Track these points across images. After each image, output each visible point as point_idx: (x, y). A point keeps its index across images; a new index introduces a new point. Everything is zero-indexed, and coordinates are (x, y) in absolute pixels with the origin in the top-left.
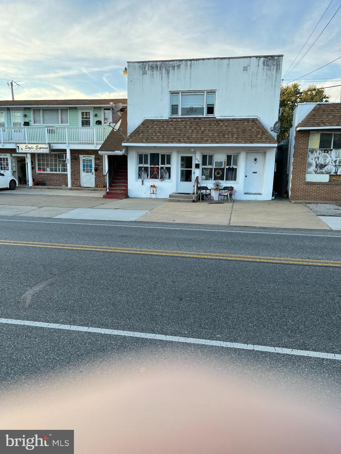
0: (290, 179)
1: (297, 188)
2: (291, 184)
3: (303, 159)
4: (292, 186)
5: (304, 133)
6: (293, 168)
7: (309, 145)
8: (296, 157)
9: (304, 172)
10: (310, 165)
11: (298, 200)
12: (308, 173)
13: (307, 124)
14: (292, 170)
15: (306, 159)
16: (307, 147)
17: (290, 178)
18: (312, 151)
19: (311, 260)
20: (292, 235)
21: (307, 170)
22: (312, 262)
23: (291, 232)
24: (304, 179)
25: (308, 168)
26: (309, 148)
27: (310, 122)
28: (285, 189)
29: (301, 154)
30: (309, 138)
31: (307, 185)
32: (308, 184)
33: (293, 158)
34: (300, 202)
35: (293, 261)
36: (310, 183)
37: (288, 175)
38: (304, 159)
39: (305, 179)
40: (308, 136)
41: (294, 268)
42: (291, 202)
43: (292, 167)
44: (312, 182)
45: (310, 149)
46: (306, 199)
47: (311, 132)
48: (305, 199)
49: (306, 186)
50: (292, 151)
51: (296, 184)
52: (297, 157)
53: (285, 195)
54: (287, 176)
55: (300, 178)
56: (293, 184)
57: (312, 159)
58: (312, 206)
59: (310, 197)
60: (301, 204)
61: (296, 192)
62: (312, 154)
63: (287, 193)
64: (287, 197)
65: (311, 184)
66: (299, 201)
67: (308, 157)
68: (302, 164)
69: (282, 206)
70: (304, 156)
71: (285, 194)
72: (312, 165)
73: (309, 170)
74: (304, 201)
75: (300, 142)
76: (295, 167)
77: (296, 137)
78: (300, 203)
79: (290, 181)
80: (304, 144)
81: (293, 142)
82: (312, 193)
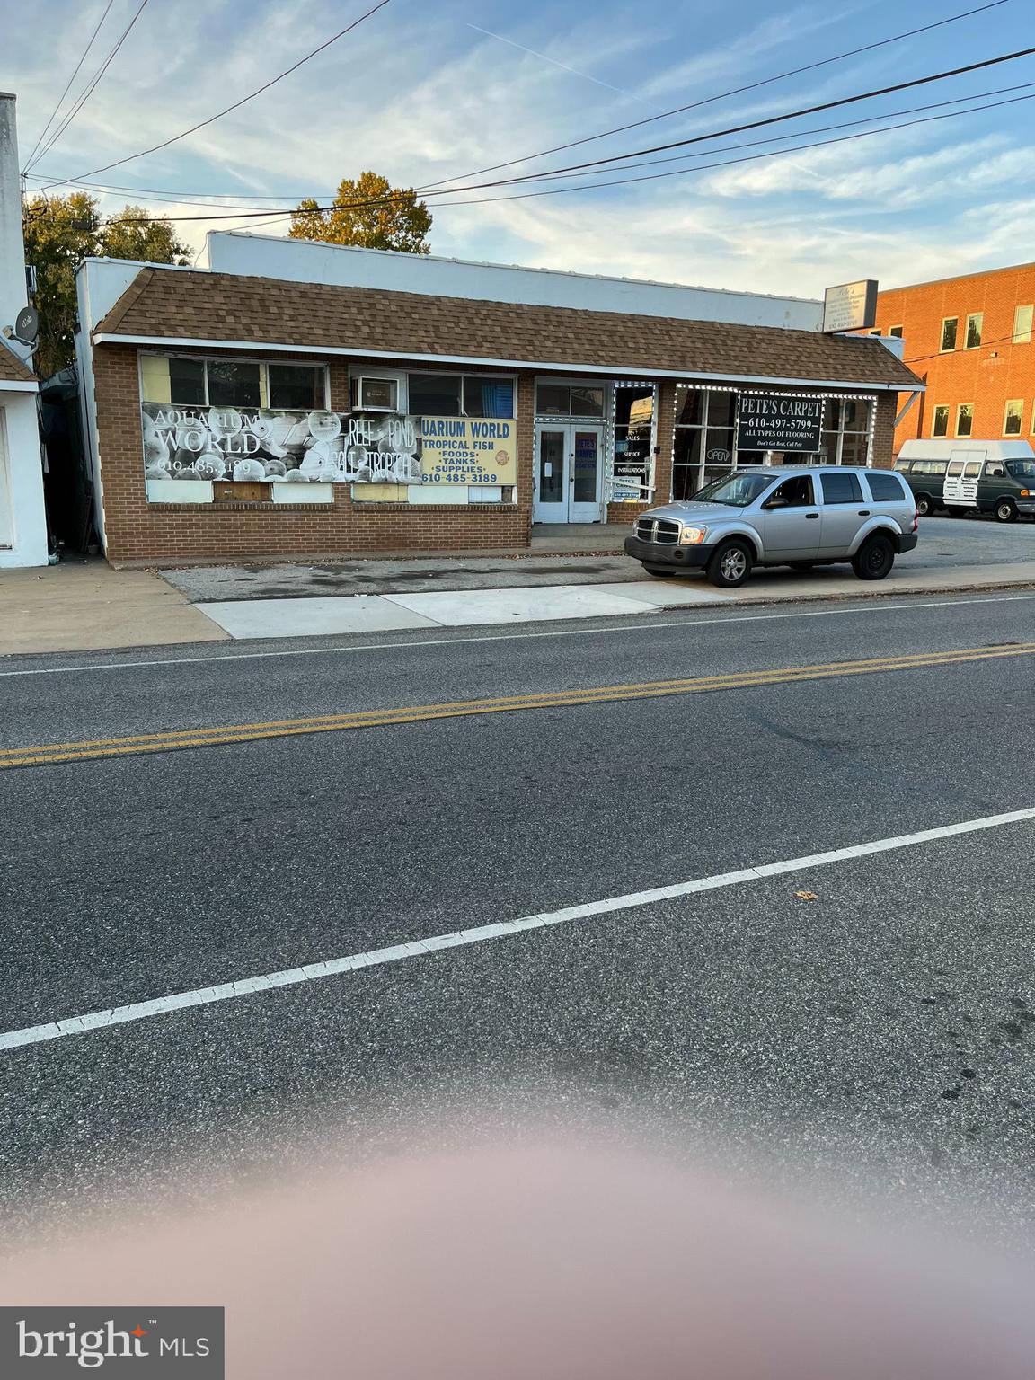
0: (99, 498)
1: (125, 525)
2: (103, 511)
3: (128, 432)
4: (107, 517)
5: (120, 354)
6: (103, 463)
7: (141, 392)
8: (106, 427)
9: (140, 475)
10: (153, 452)
11: (134, 559)
12: (149, 477)
13: (122, 325)
14: (100, 467)
15: (137, 433)
16: (135, 397)
17: (99, 494)
18: (153, 411)
19: (172, 735)
20: (117, 669)
21: (147, 468)
22: (176, 739)
23: (114, 659)
24: (141, 494)
25: (148, 462)
26: (141, 401)
27: (130, 319)
28: (88, 529)
29: (119, 419)
30: (137, 370)
31: (154, 514)
32: (156, 511)
33: (97, 431)
34: (141, 565)
35: (117, 746)
36: (162, 506)
37: (92, 483)
38: (133, 433)
39: (145, 496)
40: (132, 364)
41: (120, 765)
42: (112, 568)
43: (100, 457)
44: (167, 505)
45: (146, 404)
46: (156, 555)
47: (140, 351)
48: (155, 557)
49: (152, 516)
50: (91, 407)
51: (120, 512)
52: (111, 428)
53: (93, 548)
54: (90, 486)
55: (130, 494)
56: (110, 512)
57: (156, 435)
58: (176, 576)
59: (168, 549)
60: (142, 570)
61: (122, 537)
62: (154, 420)
63: (97, 540)
64: (99, 554)
65: (165, 511)
66: (137, 564)
67: (144, 429)
68: (130, 450)
69: (86, 584)
70: (129, 423)
71: (91, 543)
72: (158, 453)
73: (152, 468)
74: (153, 563)
75: (110, 381)
76: (108, 460)
77: (96, 365)
78: (140, 569)
79: (99, 502)
80: (124, 387)
81: (89, 382)
82: (171, 537)
